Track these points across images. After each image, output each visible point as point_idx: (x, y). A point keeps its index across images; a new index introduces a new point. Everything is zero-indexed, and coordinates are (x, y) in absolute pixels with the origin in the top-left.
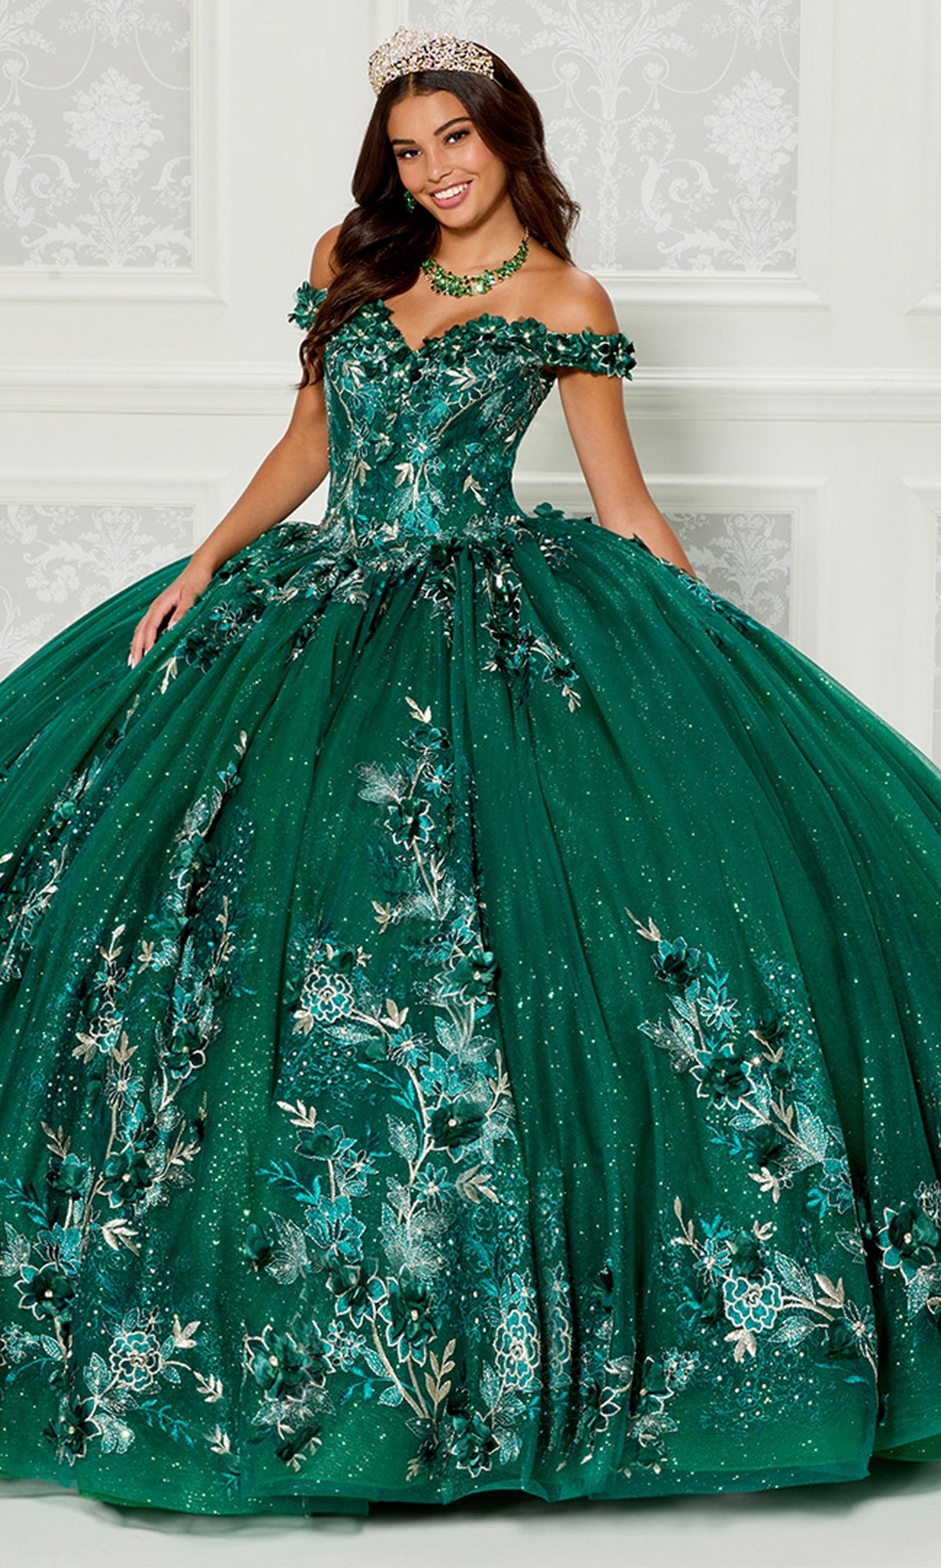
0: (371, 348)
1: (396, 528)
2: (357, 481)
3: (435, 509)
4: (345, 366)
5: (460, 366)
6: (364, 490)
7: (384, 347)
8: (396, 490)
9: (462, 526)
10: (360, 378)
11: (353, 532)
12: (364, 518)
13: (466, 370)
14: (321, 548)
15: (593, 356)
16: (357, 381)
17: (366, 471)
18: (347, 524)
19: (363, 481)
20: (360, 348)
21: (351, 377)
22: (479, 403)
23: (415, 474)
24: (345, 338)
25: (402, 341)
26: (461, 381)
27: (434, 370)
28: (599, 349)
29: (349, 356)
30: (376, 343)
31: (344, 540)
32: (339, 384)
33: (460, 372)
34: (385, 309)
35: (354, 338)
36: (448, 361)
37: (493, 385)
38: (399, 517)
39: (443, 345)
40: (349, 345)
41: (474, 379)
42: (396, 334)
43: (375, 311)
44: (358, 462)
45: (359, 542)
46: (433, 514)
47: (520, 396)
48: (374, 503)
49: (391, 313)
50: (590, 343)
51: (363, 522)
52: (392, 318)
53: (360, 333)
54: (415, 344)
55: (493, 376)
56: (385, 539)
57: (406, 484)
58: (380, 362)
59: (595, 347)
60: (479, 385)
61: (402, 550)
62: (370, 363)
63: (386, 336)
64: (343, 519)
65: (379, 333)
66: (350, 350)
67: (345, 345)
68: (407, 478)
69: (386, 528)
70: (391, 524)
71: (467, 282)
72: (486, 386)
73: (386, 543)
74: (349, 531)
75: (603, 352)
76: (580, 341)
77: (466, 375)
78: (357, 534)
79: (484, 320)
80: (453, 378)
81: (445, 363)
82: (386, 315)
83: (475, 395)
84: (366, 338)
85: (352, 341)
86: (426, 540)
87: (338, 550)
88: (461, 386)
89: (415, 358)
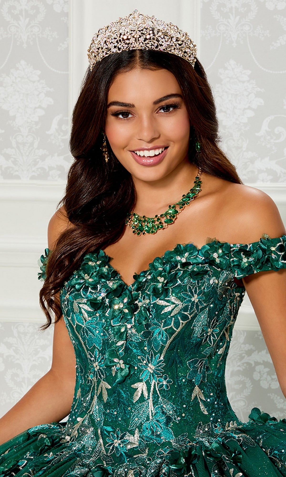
0: (95, 288)
1: (137, 435)
2: (100, 397)
3: (169, 419)
4: (75, 305)
5: (167, 295)
6: (107, 405)
7: (105, 286)
8: (133, 404)
9: (192, 432)
10: (88, 312)
11: (101, 441)
12: (109, 429)
13: (173, 298)
14: (76, 455)
15: (274, 256)
16: (86, 315)
17: (107, 389)
18: (96, 434)
19: (105, 397)
20: (86, 289)
21: (81, 313)
22: (190, 324)
23: (149, 390)
24: (74, 281)
25: (120, 279)
26: (169, 309)
27: (147, 301)
28: (277, 249)
29: (78, 296)
30: (99, 283)
31: (94, 448)
32: (73, 320)
33: (168, 301)
34: (106, 257)
35: (82, 281)
36: (156, 293)
37: (197, 306)
38: (140, 427)
39: (149, 277)
40: (77, 287)
41: (181, 305)
42: (115, 274)
43: (98, 260)
44: (99, 382)
45: (107, 450)
46: (167, 424)
47: (221, 310)
48: (117, 417)
49: (110, 259)
50: (269, 247)
51: (109, 432)
52: (112, 263)
53: (86, 277)
54: (129, 281)
55: (195, 299)
56: (129, 447)
57: (142, 399)
58: (103, 299)
59: (273, 249)
60: (185, 309)
61: (145, 455)
62: (96, 299)
63: (107, 278)
64: (92, 429)
65: (101, 276)
66: (79, 290)
67: (74, 287)
68: (142, 394)
69: (129, 437)
70: (133, 434)
71: (158, 219)
72: (191, 308)
73: (129, 450)
74: (97, 439)
75: (281, 251)
76: (260, 247)
77: (174, 303)
78: (105, 443)
79: (179, 251)
80: (163, 307)
81: (154, 295)
82: (107, 261)
83: (185, 318)
84: (90, 280)
85: (80, 284)
86: (164, 445)
87: (89, 457)
88: (171, 312)
89: (131, 292)
